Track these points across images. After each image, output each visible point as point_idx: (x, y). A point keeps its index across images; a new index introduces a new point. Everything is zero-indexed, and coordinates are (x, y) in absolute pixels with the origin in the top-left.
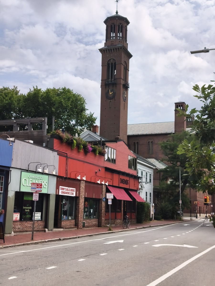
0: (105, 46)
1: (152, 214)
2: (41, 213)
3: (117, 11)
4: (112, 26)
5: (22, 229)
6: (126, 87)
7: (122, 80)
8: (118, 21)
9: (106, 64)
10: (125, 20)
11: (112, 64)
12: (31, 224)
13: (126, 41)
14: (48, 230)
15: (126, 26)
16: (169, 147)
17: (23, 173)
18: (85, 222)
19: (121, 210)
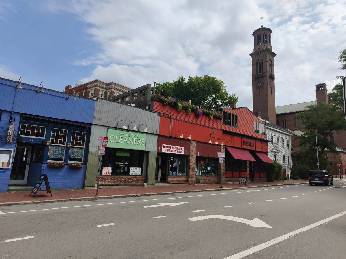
0: (254, 51)
1: (288, 175)
2: (141, 168)
3: (262, 25)
4: (258, 36)
5: (113, 183)
6: (272, 78)
7: (268, 73)
8: (263, 31)
9: (255, 64)
10: (268, 30)
11: (260, 62)
12: (126, 178)
13: (270, 45)
14: (147, 185)
15: (269, 34)
16: (305, 116)
17: (110, 130)
18: (200, 179)
19: (246, 169)
